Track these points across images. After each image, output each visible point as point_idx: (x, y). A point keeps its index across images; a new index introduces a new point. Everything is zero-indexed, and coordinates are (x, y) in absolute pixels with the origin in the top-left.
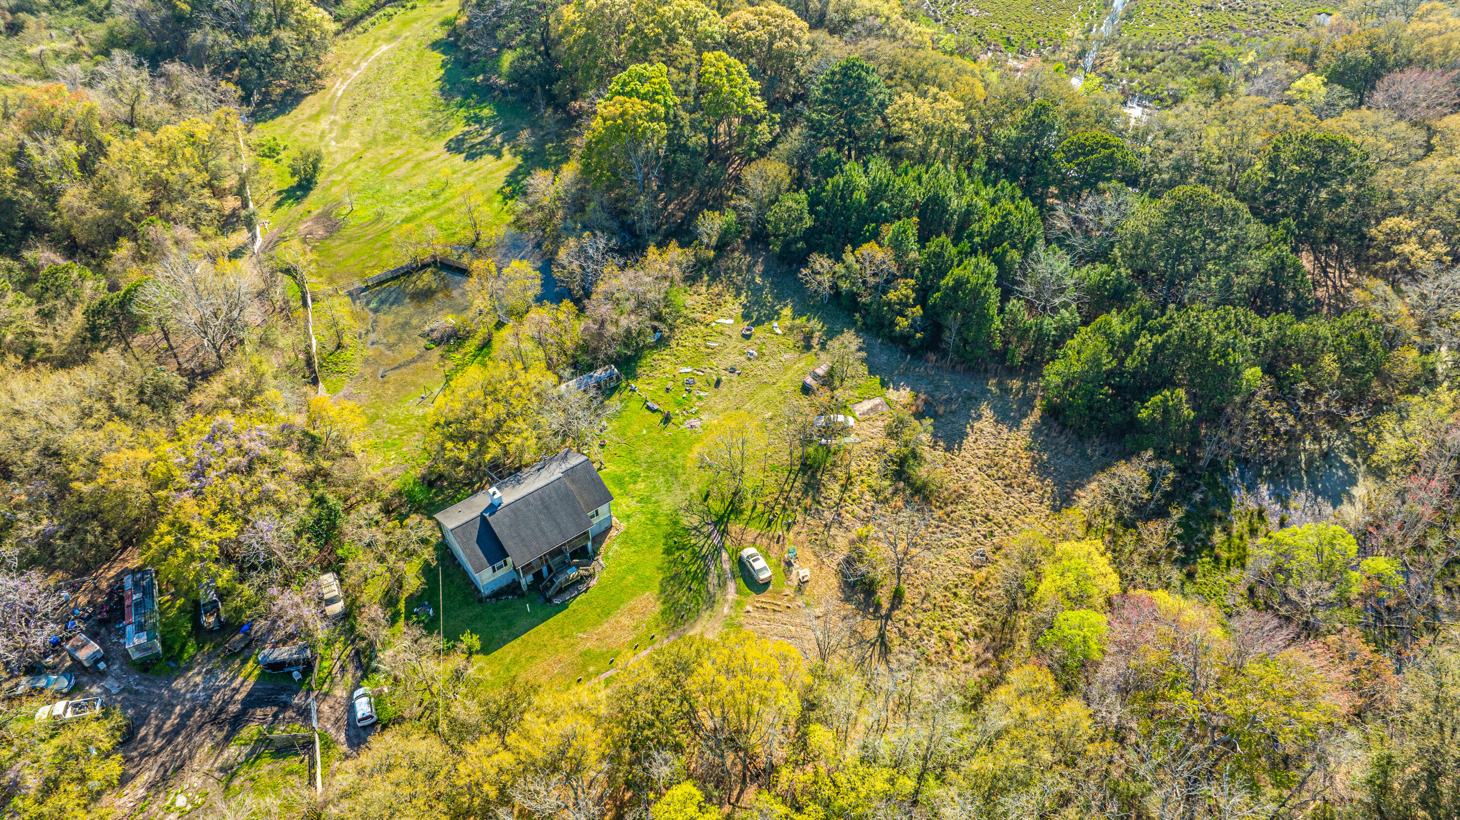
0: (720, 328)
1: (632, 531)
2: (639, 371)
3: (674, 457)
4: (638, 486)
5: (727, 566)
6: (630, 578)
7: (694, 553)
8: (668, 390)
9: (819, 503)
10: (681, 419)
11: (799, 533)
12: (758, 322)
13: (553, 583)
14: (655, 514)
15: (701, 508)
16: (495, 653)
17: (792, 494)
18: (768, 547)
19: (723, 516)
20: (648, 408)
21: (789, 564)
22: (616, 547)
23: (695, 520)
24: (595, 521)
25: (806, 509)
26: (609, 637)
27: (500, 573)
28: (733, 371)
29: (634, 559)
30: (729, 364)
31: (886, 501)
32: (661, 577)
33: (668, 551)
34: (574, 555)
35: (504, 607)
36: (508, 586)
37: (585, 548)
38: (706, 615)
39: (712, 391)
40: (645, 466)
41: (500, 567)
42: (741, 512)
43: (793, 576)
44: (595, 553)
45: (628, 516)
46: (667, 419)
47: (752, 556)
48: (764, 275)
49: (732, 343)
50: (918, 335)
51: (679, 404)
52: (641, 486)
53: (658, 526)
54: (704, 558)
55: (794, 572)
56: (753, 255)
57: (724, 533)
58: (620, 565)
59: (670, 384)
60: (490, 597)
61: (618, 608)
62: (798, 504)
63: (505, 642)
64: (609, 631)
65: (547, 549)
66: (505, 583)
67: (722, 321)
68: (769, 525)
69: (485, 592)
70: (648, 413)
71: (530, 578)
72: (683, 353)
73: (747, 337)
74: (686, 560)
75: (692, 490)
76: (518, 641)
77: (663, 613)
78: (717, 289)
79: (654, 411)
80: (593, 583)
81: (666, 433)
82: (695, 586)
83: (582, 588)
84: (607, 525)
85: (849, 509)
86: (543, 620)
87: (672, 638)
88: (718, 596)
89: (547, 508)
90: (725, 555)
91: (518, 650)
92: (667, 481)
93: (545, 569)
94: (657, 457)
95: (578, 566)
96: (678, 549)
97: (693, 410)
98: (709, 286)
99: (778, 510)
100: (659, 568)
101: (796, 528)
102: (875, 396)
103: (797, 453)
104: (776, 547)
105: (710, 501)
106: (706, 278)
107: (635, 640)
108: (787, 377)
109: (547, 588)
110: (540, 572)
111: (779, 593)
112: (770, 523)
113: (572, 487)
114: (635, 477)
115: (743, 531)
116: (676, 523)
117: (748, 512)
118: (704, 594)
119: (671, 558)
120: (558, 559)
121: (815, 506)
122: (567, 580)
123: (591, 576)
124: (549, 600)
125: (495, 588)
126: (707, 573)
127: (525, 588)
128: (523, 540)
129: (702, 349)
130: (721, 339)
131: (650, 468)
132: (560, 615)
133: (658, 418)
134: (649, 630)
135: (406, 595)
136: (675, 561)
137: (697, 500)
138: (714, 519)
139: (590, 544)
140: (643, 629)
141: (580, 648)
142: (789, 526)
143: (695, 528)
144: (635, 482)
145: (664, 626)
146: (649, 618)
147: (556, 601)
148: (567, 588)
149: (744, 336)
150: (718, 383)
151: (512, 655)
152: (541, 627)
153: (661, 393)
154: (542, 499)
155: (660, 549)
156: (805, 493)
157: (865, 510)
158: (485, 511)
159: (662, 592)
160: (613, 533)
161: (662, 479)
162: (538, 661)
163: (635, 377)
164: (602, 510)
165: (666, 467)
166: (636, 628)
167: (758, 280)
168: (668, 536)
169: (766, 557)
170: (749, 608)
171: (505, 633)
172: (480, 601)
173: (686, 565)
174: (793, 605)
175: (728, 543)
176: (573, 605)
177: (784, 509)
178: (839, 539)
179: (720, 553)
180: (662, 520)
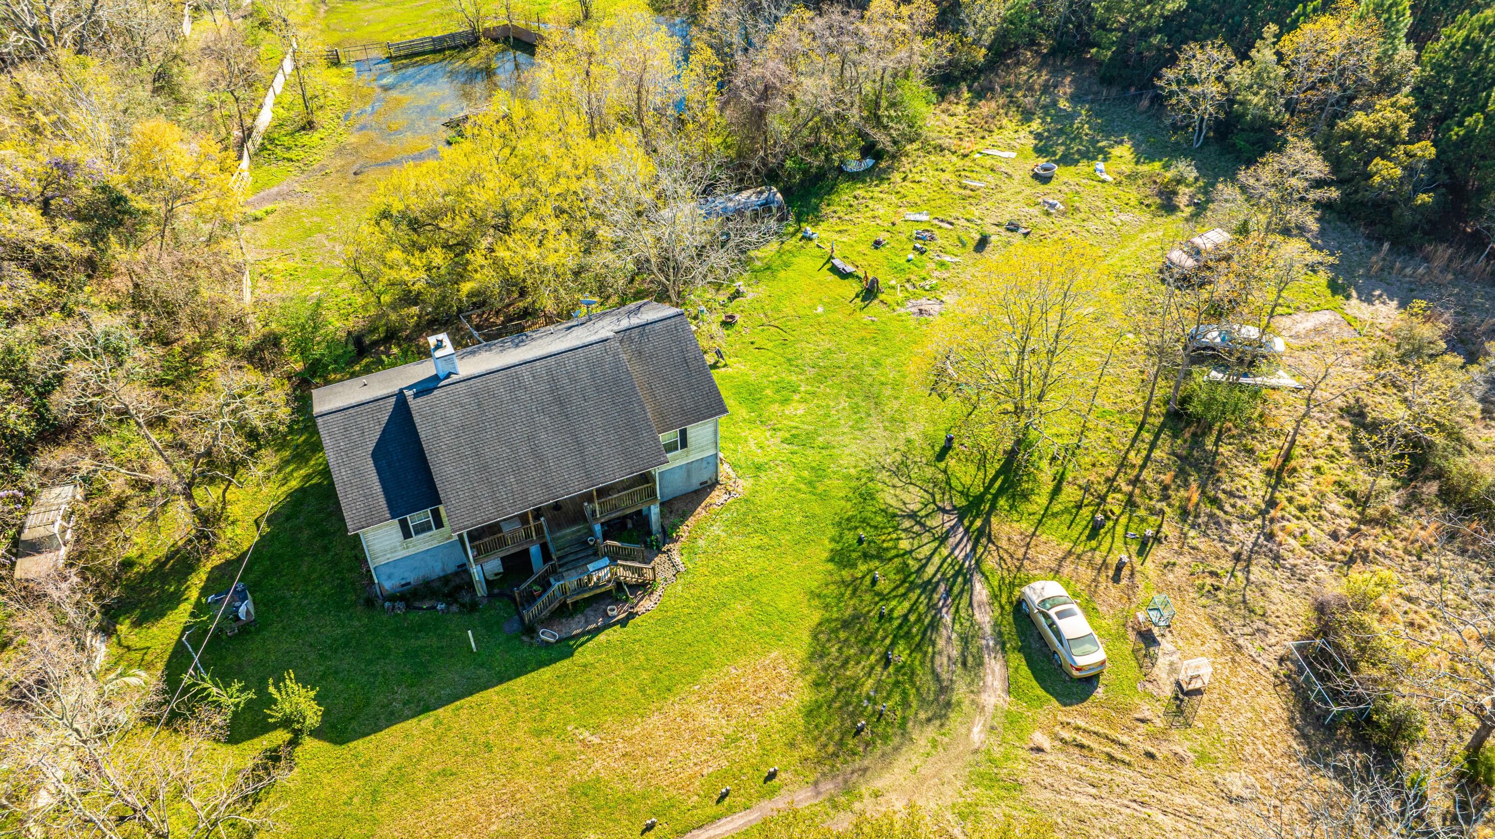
0: (988, 162)
1: (763, 499)
2: (825, 210)
3: (877, 364)
4: (789, 410)
5: (985, 618)
6: (739, 609)
7: (903, 569)
8: (877, 244)
9: (1214, 501)
10: (900, 296)
11: (1170, 566)
12: (1067, 160)
13: (546, 586)
14: (819, 472)
15: (929, 472)
16: (360, 745)
17: (1148, 475)
18: (1093, 588)
19: (980, 499)
20: (835, 270)
21: (1147, 638)
22: (717, 530)
23: (914, 499)
24: (677, 460)
25: (1184, 513)
26: (657, 754)
27: (423, 543)
28: (1013, 228)
29: (757, 564)
30: (1006, 218)
31: (1385, 521)
32: (816, 617)
33: (841, 558)
34: (613, 529)
35: (422, 627)
36: (445, 579)
37: (642, 519)
38: (923, 737)
39: (967, 256)
40: (811, 373)
41: (423, 528)
42: (1025, 496)
43: (1161, 669)
44: (667, 535)
45: (758, 468)
46: (870, 292)
47: (1054, 601)
48: (1074, 99)
49: (1014, 185)
50: (1424, 198)
51: (898, 270)
52: (797, 409)
53: (823, 497)
54: (929, 587)
55: (1163, 662)
56: (1054, 72)
57: (983, 535)
58: (718, 572)
59: (883, 236)
60: (392, 598)
61: (694, 677)
62: (1165, 497)
63: (394, 718)
64: (661, 738)
65: (540, 498)
66: (436, 569)
67: (994, 152)
68: (1093, 535)
69: (388, 584)
70: (835, 278)
71: (493, 565)
72: (913, 192)
73: (1043, 179)
74: (883, 585)
75: (912, 434)
76: (427, 721)
77: (811, 713)
78: (986, 107)
79: (844, 275)
80: (646, 604)
81: (864, 317)
82: (901, 654)
83: (617, 612)
84: (706, 476)
85: (1293, 526)
86: (502, 679)
87: (828, 787)
88: (960, 692)
89: (560, 402)
90: (981, 591)
91: (417, 746)
92: (855, 409)
93: (534, 550)
94: (840, 359)
95: (614, 556)
96: (866, 556)
97: (927, 284)
98: (971, 105)
99: (1114, 504)
100: (815, 595)
101: (1159, 553)
102: (1319, 309)
103: (1163, 389)
104: (1114, 591)
105: (951, 462)
106: (966, 95)
107: (723, 776)
108: (1127, 252)
109: (530, 598)
110: (525, 554)
111: (1124, 710)
112: (1095, 530)
113: (636, 369)
114: (786, 393)
115: (1028, 541)
116: (867, 497)
117: (1041, 500)
118: (923, 677)
119: (846, 574)
120: (569, 532)
121: (1205, 508)
122: (582, 587)
123: (644, 587)
124: (530, 630)
125: (412, 577)
126: (934, 625)
127: (481, 590)
128: (485, 467)
129: (953, 188)
130: (992, 179)
131: (821, 379)
132: (546, 673)
133: (853, 288)
134: (766, 753)
135: (216, 560)
136: (854, 586)
137: (923, 453)
138: (960, 502)
139: (655, 510)
140: (749, 748)
141: (575, 772)
142: (1144, 546)
143: (913, 515)
144: (786, 401)
145: (811, 750)
146: (772, 719)
147: (547, 635)
148: (578, 607)
149: (1036, 176)
150: (982, 243)
151: (397, 757)
152: (493, 695)
153: (866, 248)
154: (553, 380)
155: (823, 548)
156: (1182, 474)
157: (1334, 536)
158: (410, 388)
159: (818, 654)
160: (717, 497)
161: (844, 403)
162: (457, 786)
163: (817, 220)
164: (699, 433)
165: (857, 380)
166: (731, 741)
167: (1063, 104)
168: (845, 523)
169: (1090, 611)
170: (1040, 738)
171: (402, 693)
172: (370, 603)
173: (884, 597)
174: (1162, 751)
175: (990, 563)
176: (585, 654)
177: (1130, 503)
178: (1274, 594)
179: (968, 581)
180: (837, 487)
